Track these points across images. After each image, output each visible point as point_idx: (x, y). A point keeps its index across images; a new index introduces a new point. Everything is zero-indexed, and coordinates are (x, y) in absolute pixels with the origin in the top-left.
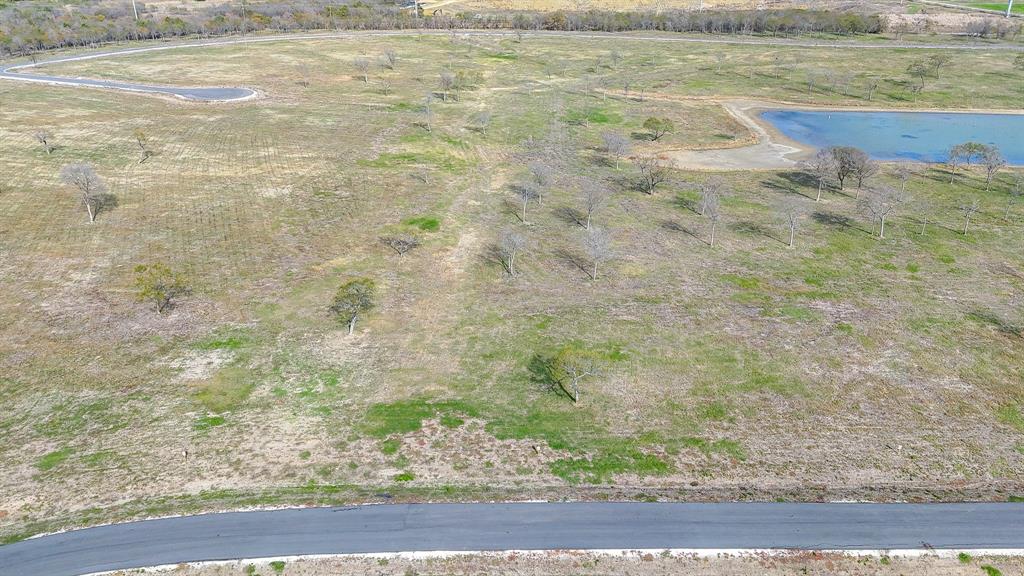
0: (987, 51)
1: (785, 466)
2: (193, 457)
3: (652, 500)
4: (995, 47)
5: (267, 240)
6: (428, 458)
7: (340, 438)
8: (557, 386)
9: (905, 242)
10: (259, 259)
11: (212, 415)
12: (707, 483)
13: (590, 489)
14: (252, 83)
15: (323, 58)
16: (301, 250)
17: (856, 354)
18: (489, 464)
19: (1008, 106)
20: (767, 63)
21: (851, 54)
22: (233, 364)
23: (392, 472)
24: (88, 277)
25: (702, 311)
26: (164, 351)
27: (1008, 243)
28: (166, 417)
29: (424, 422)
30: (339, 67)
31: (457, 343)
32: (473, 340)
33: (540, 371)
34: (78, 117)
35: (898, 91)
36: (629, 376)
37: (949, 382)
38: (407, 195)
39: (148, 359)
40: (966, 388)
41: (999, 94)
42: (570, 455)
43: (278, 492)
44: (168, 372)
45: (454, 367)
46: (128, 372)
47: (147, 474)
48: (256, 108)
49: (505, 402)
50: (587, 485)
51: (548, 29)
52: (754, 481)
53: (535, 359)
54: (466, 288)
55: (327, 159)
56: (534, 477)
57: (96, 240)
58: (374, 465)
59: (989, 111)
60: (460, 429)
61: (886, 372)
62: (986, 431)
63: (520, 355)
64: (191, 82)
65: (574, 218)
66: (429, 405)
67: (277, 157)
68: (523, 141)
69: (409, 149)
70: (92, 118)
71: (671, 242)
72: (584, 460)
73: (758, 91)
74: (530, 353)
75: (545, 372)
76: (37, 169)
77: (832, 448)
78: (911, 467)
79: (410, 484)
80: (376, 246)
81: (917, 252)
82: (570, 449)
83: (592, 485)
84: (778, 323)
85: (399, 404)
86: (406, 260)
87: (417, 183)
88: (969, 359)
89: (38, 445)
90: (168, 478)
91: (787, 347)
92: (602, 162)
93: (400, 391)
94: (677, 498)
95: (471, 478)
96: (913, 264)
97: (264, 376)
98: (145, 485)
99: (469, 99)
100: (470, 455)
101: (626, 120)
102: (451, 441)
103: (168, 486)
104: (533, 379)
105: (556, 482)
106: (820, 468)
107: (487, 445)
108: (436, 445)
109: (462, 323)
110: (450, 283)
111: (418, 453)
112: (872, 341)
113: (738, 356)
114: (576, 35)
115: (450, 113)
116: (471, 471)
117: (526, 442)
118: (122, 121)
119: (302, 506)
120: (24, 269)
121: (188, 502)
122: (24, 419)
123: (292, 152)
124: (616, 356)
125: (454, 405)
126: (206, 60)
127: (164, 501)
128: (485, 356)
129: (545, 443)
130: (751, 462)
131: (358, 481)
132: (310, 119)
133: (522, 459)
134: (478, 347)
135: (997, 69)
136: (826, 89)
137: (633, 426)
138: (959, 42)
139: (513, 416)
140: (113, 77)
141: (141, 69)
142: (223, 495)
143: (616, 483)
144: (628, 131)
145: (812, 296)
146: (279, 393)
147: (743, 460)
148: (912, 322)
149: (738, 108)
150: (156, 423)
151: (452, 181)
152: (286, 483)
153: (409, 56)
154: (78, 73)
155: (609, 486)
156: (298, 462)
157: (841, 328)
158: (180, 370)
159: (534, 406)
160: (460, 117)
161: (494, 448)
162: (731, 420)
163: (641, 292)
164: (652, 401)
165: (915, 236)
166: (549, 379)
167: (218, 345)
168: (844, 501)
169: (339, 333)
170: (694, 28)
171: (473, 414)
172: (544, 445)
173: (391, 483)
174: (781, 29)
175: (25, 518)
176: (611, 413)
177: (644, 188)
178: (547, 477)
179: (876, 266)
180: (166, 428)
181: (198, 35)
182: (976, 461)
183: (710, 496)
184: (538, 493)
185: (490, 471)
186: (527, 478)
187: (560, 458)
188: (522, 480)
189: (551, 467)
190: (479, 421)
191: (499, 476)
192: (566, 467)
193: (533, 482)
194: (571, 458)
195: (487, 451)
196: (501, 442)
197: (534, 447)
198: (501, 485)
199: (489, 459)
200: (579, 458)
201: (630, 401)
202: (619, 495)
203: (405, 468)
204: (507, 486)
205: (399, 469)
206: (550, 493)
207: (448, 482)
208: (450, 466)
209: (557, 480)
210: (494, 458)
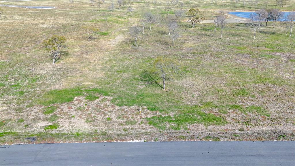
3: (216, 139)
6: (71, 116)
7: (23, 105)
8: (154, 82)
12: (250, 129)
13: (173, 133)
14: (55, 6)
18: (109, 119)
20: (227, 3)
23: (45, 124)
25: (224, 56)
29: (76, 98)
30: (85, 4)
31: (106, 67)
32: (114, 66)
33: (145, 77)
35: (274, 7)
36: (192, 79)
42: (160, 114)
45: (101, 75)
48: (52, 10)
49: (125, 89)
50: (171, 131)
52: (281, 128)
53: (143, 73)
54: (115, 50)
55: (72, 20)
56: (137, 126)
58: (35, 120)
60: (96, 102)
63: (136, 71)
65: (164, 33)
66: (82, 90)
67: (53, 19)
69: (104, 19)
71: (204, 38)
72: (169, 117)
74: (141, 70)
79: (54, 131)
80: (80, 39)
82: (160, 111)
83: (174, 131)
84: (260, 59)
85: (65, 90)
86: (91, 42)
87: (103, 25)
93: (68, 85)
94: (234, 139)
95: (95, 128)
100: (98, 114)
102: (89, 107)
104: (141, 80)
105: (150, 129)
107: (110, 109)
108: (79, 109)
109: (110, 60)
110: (108, 49)
111: (65, 114)
113: (246, 71)
115: (121, 12)
116: (96, 123)
117: (134, 107)
125: (96, 90)
128: (118, 72)
129: (145, 108)
130: (274, 117)
131: (20, 130)
132: (71, 12)
133: (130, 116)
134: (115, 68)
136: (249, 7)
137: (198, 100)
139: (128, 95)
143: (190, 129)
145: (272, 51)
147: (269, 116)
151: (117, 25)
155: (186, 132)
157: (292, 61)
159: (141, 91)
160: (124, 13)
161: (115, 110)
162: (253, 96)
163: (194, 51)
164: (206, 88)
166: (150, 80)
169: (49, 64)
171: (106, 94)
172: (145, 109)
173: (41, 131)
176: (184, 94)
177: (190, 27)
178: (145, 126)
183: (257, 138)
184: (138, 136)
185: (109, 123)
186: (132, 127)
187: (154, 115)
188: (129, 128)
189: (148, 120)
190: (108, 98)
191: (114, 126)
192: (158, 120)
193: (136, 129)
194: (160, 115)
195: (109, 112)
196: (119, 108)
197: (138, 110)
198: (114, 131)
199: (109, 116)
200: (166, 115)
201: (193, 88)
202: (193, 137)
203: (54, 122)
204: (118, 132)
205: (50, 122)
206: (146, 136)
207: (79, 130)
208: (83, 121)
209: (151, 128)
210: (113, 116)
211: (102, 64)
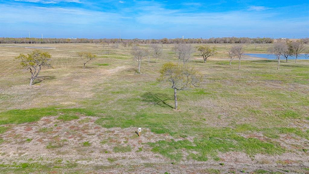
6: (24, 140)
13: (194, 165)
18: (87, 144)
25: (249, 82)
29: (43, 118)
31: (98, 89)
32: (109, 88)
36: (213, 100)
42: (171, 137)
45: (89, 96)
49: (119, 109)
50: (191, 162)
54: (113, 76)
56: (132, 154)
60: (73, 122)
63: (137, 92)
66: (56, 110)
69: (106, 56)
72: (186, 141)
74: (144, 92)
82: (171, 134)
83: (197, 162)
84: (296, 84)
86: (86, 70)
100: (71, 138)
102: (59, 128)
104: (143, 100)
105: (154, 158)
107: (92, 131)
108: (42, 131)
109: (105, 84)
110: (105, 75)
111: (18, 136)
113: (284, 94)
116: (64, 149)
117: (130, 129)
125: (77, 110)
128: (113, 93)
129: (148, 129)
133: (122, 141)
134: (111, 90)
137: (226, 121)
139: (123, 115)
143: (223, 160)
145: (306, 78)
159: (142, 111)
161: (99, 133)
163: (210, 77)
166: (155, 100)
171: (90, 114)
172: (147, 131)
176: (205, 114)
178: (145, 154)
185: (84, 150)
186: (124, 156)
187: (162, 139)
188: (117, 157)
189: (151, 146)
190: (92, 118)
191: (93, 154)
192: (168, 146)
193: (130, 158)
194: (172, 140)
195: (90, 135)
196: (106, 129)
197: (136, 132)
198: (91, 162)
199: (88, 140)
200: (181, 139)
201: (218, 109)
204: (98, 163)
206: (147, 169)
207: (31, 159)
208: (43, 146)
209: (157, 157)
210: (94, 140)
211: (94, 87)
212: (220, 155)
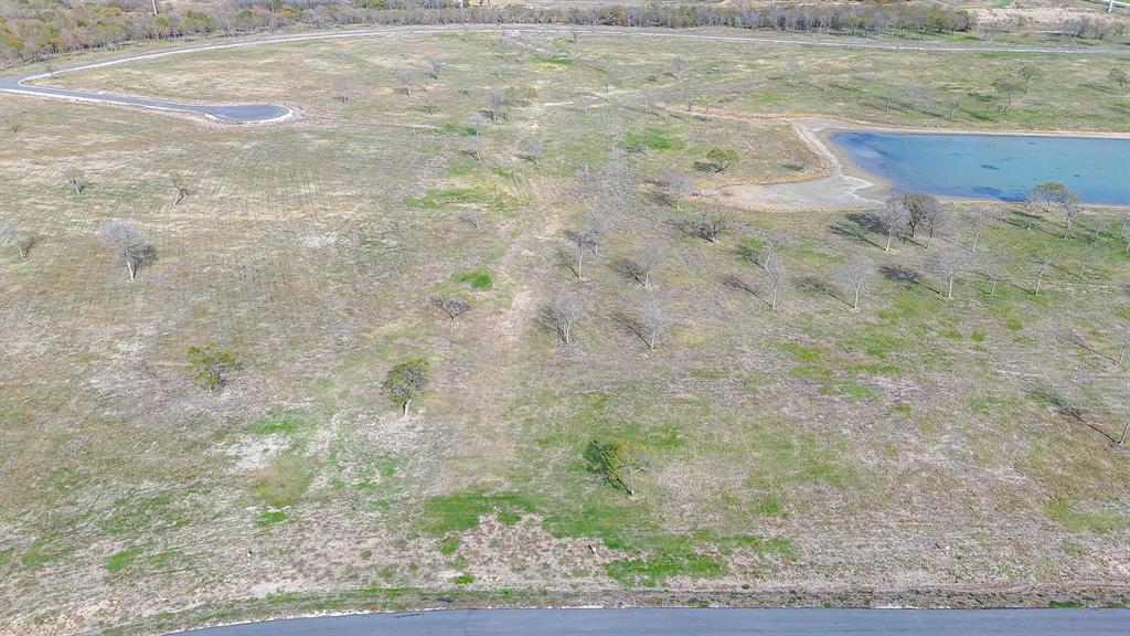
0: (1082, 56)
1: (835, 567)
2: (257, 558)
3: (704, 605)
4: (1091, 51)
5: (315, 302)
6: (486, 559)
7: (399, 535)
9: (974, 303)
10: (308, 325)
11: (272, 510)
12: (758, 586)
13: (645, 592)
14: (287, 98)
15: (362, 64)
16: (351, 313)
17: (913, 440)
18: (546, 565)
19: (1099, 128)
20: (844, 72)
21: (934, 59)
22: (288, 451)
23: (451, 574)
24: (135, 347)
25: (761, 388)
26: (219, 436)
27: (1079, 305)
28: (228, 513)
29: (482, 519)
30: (378, 77)
31: (513, 426)
32: (529, 422)
33: (596, 459)
34: (105, 145)
35: (983, 109)
36: (685, 465)
37: (1003, 473)
38: (458, 244)
39: (205, 446)
40: (1020, 479)
41: (1091, 112)
42: (625, 555)
43: (341, 595)
44: (225, 460)
45: (510, 455)
46: (185, 460)
47: (214, 575)
48: (293, 132)
49: (561, 495)
50: (641, 589)
51: (605, 24)
52: (804, 584)
53: (591, 445)
54: (521, 359)
55: (372, 197)
56: (589, 580)
57: (139, 303)
58: (434, 567)
59: (1078, 134)
60: (518, 527)
61: (941, 461)
62: (1034, 530)
63: (577, 440)
64: (221, 97)
65: (632, 273)
66: (486, 499)
67: (319, 194)
68: (578, 173)
69: (459, 184)
70: (120, 145)
71: (731, 305)
72: (639, 561)
73: (832, 107)
74: (586, 437)
75: (600, 459)
76: (68, 213)
77: (882, 547)
78: (957, 569)
79: (470, 587)
80: (427, 308)
81: (985, 317)
82: (626, 549)
83: (646, 589)
84: (836, 402)
85: (456, 497)
86: (459, 326)
87: (467, 228)
88: (1026, 445)
89: (106, 544)
90: (235, 581)
91: (845, 432)
92: (662, 200)
93: (457, 482)
94: (728, 604)
95: (528, 582)
96: (980, 331)
97: (321, 465)
98: (213, 588)
99: (521, 119)
100: (527, 556)
101: (689, 146)
102: (509, 539)
103: (234, 589)
104: (589, 469)
105: (611, 584)
106: (868, 569)
107: (544, 545)
108: (494, 544)
109: (518, 402)
110: (504, 353)
111: (476, 554)
112: (930, 425)
113: (795, 442)
114: (636, 32)
115: (500, 137)
116: (528, 573)
117: (582, 540)
118: (152, 149)
119: (366, 612)
120: (68, 338)
121: (256, 607)
122: (88, 515)
123: (334, 189)
124: (672, 442)
125: (511, 498)
126: (234, 67)
127: (232, 606)
128: (541, 442)
129: (601, 542)
130: (802, 563)
131: (418, 583)
132: (352, 145)
133: (578, 560)
134: (534, 430)
135: (1091, 80)
136: (905, 106)
137: (689, 523)
138: (1053, 44)
139: (569, 510)
140: (137, 91)
141: (167, 80)
142: (289, 598)
143: (669, 586)
144: (690, 160)
145: (873, 370)
146: (337, 484)
147: (795, 560)
148: (972, 402)
149: (810, 130)
150: (218, 519)
151: (505, 226)
152: (349, 586)
153: (455, 61)
154: (98, 85)
155: (663, 590)
156: (360, 563)
157: (900, 409)
158: (237, 458)
159: (590, 500)
160: (512, 142)
161: (552, 547)
162: (785, 516)
163: (700, 365)
164: (707, 494)
165: (984, 295)
166: (605, 469)
167: (273, 429)
168: (890, 606)
169: (394, 414)
170: (766, 25)
171: (530, 509)
172: (600, 544)
173: (452, 586)
174: (861, 26)
175: (101, 623)
176: (666, 507)
177: (706, 235)
178: (602, 579)
179: (941, 334)
180: (229, 524)
181: (223, 33)
182: (1022, 563)
183: (760, 601)
184: (594, 597)
185: (547, 573)
186: (584, 581)
187: (616, 558)
188: (579, 583)
189: (606, 568)
190: (535, 517)
191: (556, 579)
192: (622, 568)
193: (589, 585)
194: (626, 558)
195: (543, 551)
196: (558, 541)
197: (590, 547)
198: (558, 589)
199: (546, 560)
200: (634, 558)
201: (685, 494)
202: (673, 599)
203: (465, 570)
204: (564, 590)
205: (458, 570)
206: (606, 598)
207: (506, 585)
208: (507, 568)
209: (612, 582)
210: (551, 559)
211: (505, 416)
212: (668, 580)
